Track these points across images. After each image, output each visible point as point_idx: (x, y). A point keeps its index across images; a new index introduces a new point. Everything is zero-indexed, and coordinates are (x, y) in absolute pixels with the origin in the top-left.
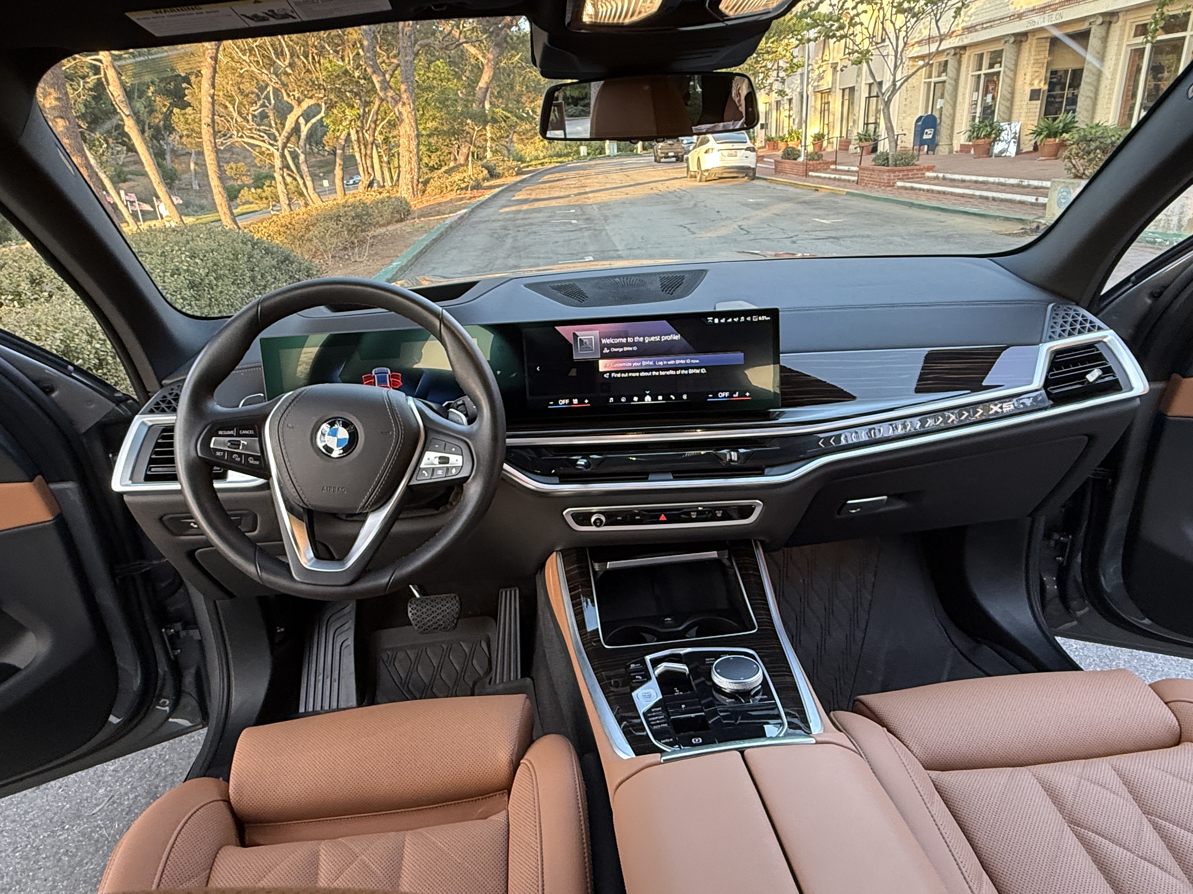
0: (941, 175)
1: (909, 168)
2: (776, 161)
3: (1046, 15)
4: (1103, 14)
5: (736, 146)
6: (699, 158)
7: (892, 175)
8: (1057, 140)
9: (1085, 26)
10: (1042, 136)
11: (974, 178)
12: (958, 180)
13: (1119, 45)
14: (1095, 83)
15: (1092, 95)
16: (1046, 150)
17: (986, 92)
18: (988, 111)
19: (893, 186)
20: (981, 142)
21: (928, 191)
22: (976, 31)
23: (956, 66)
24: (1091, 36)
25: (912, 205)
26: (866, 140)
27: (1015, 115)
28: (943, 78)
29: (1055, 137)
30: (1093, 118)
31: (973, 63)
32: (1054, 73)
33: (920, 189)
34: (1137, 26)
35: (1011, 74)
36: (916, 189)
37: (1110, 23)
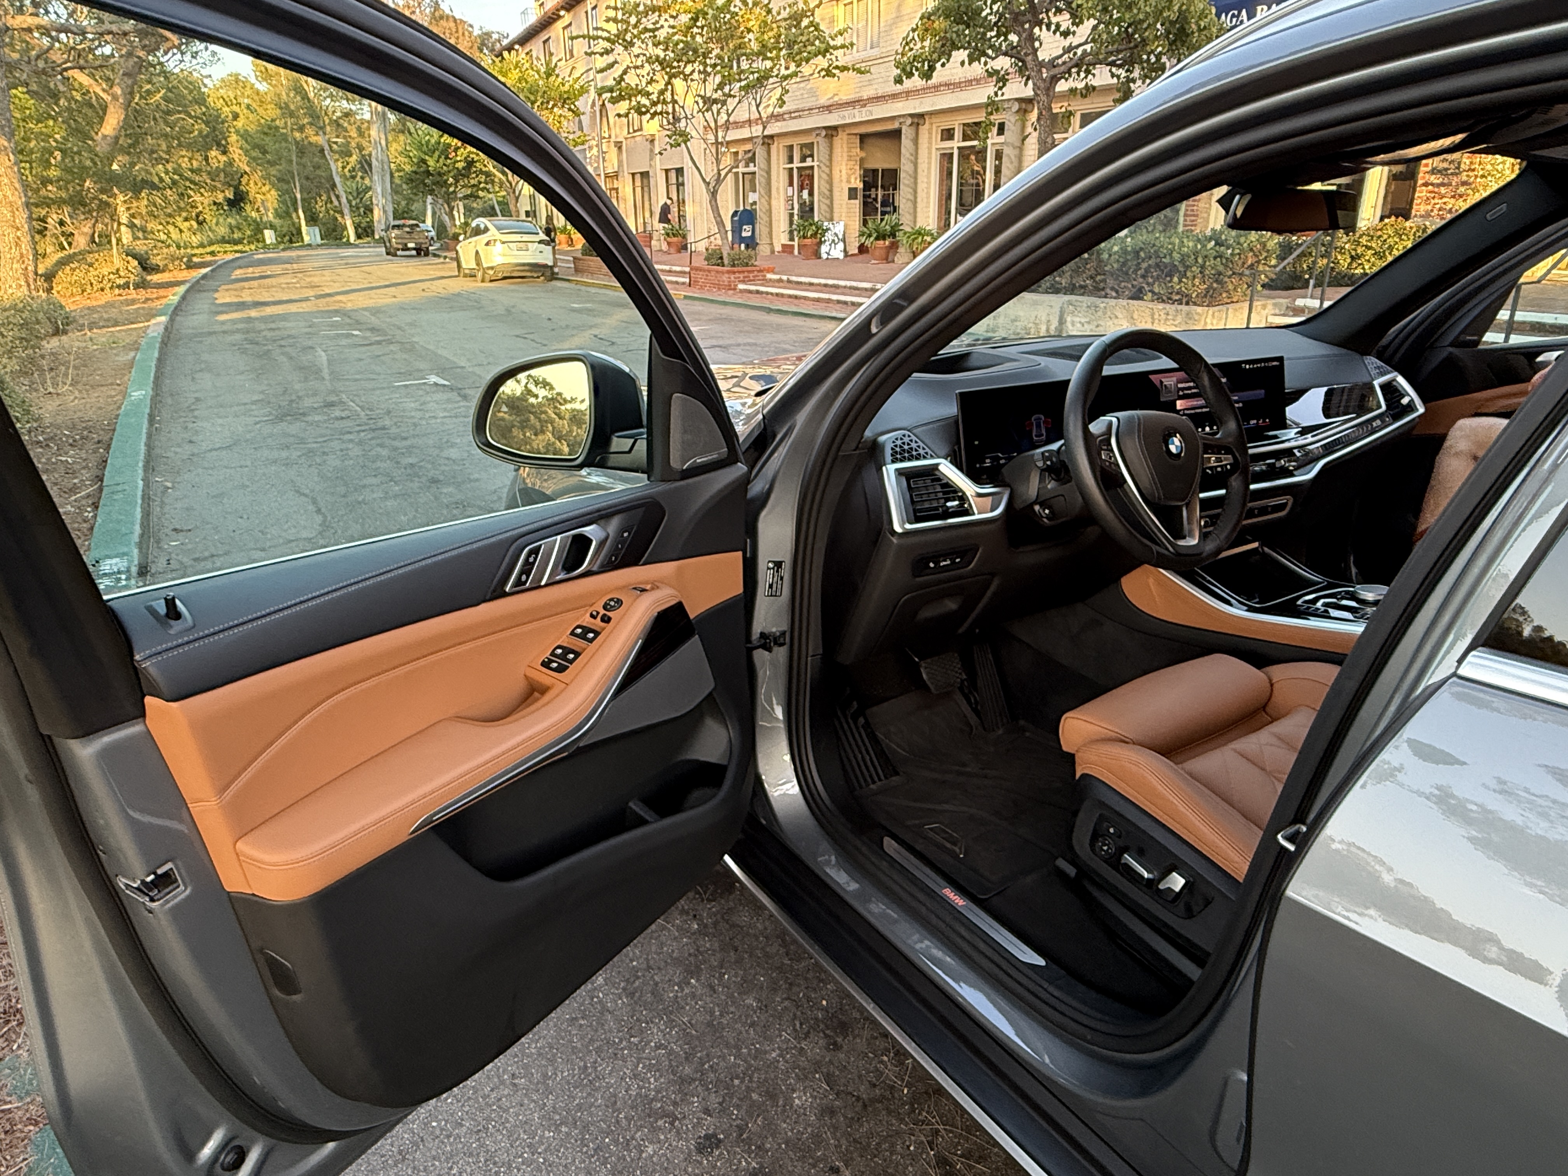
0: (785, 278)
1: (749, 268)
2: (575, 258)
3: (856, 111)
4: (912, 116)
5: (526, 238)
6: (477, 252)
7: (732, 276)
8: (887, 243)
9: (896, 125)
10: (872, 239)
11: (823, 281)
12: (805, 284)
13: (930, 149)
14: (912, 185)
15: (912, 198)
16: (877, 253)
17: (801, 188)
18: (807, 210)
19: (735, 289)
20: (808, 241)
21: (777, 295)
22: (784, 120)
23: (766, 156)
24: (903, 137)
25: (769, 310)
26: (674, 235)
27: (836, 216)
28: (752, 169)
29: (884, 239)
30: (915, 222)
31: (783, 157)
32: (866, 171)
33: (767, 293)
34: (942, 130)
35: (827, 170)
36: (762, 293)
37: (918, 124)
